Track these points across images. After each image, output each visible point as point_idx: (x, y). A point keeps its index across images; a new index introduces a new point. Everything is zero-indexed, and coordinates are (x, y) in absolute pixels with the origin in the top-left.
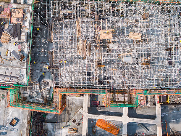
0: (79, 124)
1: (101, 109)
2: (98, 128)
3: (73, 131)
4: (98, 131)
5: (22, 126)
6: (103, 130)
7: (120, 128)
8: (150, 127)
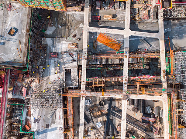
0: (80, 39)
1: (102, 24)
2: (99, 43)
3: (74, 46)
4: (99, 46)
5: (21, 36)
6: (104, 45)
7: (121, 43)
8: (153, 42)
